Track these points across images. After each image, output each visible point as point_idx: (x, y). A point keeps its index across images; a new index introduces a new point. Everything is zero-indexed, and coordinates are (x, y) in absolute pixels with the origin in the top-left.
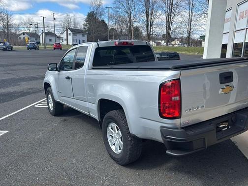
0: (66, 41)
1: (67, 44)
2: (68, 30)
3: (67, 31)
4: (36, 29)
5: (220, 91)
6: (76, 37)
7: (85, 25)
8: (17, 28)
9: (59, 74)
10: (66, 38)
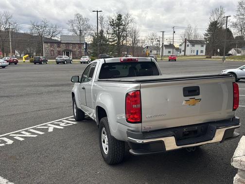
0: (183, 52)
1: (185, 55)
2: (187, 41)
3: (186, 43)
4: (158, 43)
5: (184, 103)
6: (193, 48)
7: (206, 35)
8: (143, 42)
9: (80, 84)
10: (184, 49)
